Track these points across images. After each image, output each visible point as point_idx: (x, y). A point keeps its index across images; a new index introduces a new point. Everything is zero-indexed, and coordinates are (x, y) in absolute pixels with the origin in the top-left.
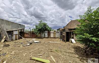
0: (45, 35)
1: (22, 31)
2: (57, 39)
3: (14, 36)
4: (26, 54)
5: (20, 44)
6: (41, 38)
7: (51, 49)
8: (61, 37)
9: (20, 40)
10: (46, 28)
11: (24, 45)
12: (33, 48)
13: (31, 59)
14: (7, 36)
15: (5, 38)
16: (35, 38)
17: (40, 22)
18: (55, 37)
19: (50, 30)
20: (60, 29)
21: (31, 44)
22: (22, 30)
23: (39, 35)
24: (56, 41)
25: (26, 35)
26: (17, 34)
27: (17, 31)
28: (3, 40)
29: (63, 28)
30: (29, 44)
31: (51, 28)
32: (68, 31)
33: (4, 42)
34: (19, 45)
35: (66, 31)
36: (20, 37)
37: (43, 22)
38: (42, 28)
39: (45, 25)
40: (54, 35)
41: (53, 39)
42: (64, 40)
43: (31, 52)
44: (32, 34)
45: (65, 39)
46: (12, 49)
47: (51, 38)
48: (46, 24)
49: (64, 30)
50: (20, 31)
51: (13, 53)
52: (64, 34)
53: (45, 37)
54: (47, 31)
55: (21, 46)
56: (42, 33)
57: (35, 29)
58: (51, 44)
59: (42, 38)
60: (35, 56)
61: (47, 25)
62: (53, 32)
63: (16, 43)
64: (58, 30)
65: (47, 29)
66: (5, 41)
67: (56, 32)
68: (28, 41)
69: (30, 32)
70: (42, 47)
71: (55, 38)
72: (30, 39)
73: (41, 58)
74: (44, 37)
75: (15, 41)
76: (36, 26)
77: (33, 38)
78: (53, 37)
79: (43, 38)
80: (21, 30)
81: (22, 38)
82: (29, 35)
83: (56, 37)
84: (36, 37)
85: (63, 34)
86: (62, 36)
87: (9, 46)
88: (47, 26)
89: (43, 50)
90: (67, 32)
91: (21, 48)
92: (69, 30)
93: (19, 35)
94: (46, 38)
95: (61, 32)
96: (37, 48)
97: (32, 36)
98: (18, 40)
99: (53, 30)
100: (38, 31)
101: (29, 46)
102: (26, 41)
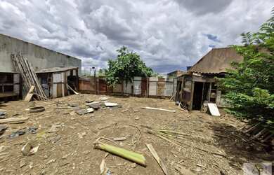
0: (132, 87)
1: (74, 74)
2: (167, 101)
3: (55, 87)
4: (84, 134)
5: (69, 107)
6: (121, 95)
7: (150, 128)
8: (179, 95)
9: (70, 97)
10: (136, 67)
11: (78, 112)
12: (103, 122)
13: (96, 148)
14: (39, 86)
15: (34, 91)
16: (106, 94)
17: (121, 51)
18: (161, 95)
19: (149, 75)
20: (176, 72)
21: (96, 109)
22: (74, 72)
23: (117, 88)
24: (162, 106)
25: (83, 87)
26: (61, 83)
27: (62, 74)
28: (29, 96)
29: (185, 72)
30: (91, 110)
31: (151, 70)
32: (200, 80)
33: (32, 99)
34: (66, 111)
35: (194, 80)
36: (70, 90)
37: (129, 51)
38: (125, 68)
39: (134, 60)
40: (159, 90)
41: (154, 100)
42: (187, 105)
43: (96, 129)
44: (98, 84)
45: (190, 103)
46: (50, 118)
47: (149, 97)
48: (138, 56)
49: (188, 77)
50: (68, 74)
51: (53, 128)
52: (189, 88)
53: (132, 95)
54: (140, 78)
55: (72, 113)
56: (127, 83)
57: (106, 71)
58: (148, 114)
59: (124, 97)
60: (106, 141)
61: (141, 59)
62: (157, 80)
63: (60, 106)
64: (170, 75)
65: (141, 70)
66: (34, 97)
67: (166, 80)
68: (88, 102)
69: (95, 77)
70: (124, 119)
71: (160, 97)
72: (95, 96)
73: (121, 147)
74: (131, 92)
75: (57, 100)
76: (111, 64)
77: (101, 94)
78: (155, 94)
79: (128, 97)
80: (71, 71)
81: (74, 93)
82: (91, 85)
83: (165, 94)
84: (110, 92)
85: (184, 86)
86: (180, 93)
87: (44, 110)
88: (141, 63)
89: (126, 127)
90: (196, 83)
91: (72, 119)
92: (203, 78)
93: (67, 86)
94: (135, 96)
95: (179, 83)
96: (111, 122)
97: (100, 90)
98: (64, 98)
99: (155, 76)
100: (115, 76)
101: (93, 115)
102: (83, 101)
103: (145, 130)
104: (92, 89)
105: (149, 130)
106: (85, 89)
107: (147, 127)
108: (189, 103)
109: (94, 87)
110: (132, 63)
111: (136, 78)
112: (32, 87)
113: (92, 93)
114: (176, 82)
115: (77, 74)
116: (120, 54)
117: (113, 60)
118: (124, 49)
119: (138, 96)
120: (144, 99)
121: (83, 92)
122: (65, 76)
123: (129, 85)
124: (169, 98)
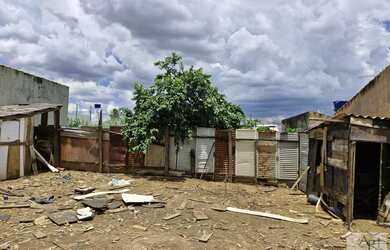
0: (193, 155)
1: (51, 121)
2: (283, 193)
3: (3, 152)
5: (33, 204)
6: (164, 173)
8: (317, 177)
9: (37, 178)
11: (55, 216)
16: (127, 171)
17: (165, 66)
18: (268, 175)
19: (235, 125)
20: (304, 117)
21: (99, 211)
22: (51, 115)
23: (154, 156)
24: (272, 207)
25: (70, 152)
26: (17, 143)
27: (23, 121)
30: (86, 212)
31: (238, 110)
32: (372, 138)
34: (25, 215)
35: (353, 138)
36: (38, 161)
37: (185, 66)
38: (174, 106)
39: (197, 85)
41: (250, 189)
42: (340, 206)
44: (107, 146)
45: (348, 199)
47: (235, 179)
48: (206, 77)
49: (338, 128)
50: (37, 121)
52: (341, 158)
54: (210, 132)
55: (41, 220)
56: (177, 143)
57: (129, 114)
58: (233, 226)
61: (213, 84)
62: (256, 136)
63: (12, 201)
64: (290, 123)
67: (278, 137)
68: (82, 193)
69: (99, 129)
71: (264, 182)
74: (188, 167)
76: (140, 95)
77: (113, 171)
78: (252, 174)
79: (181, 179)
80: (44, 114)
81: (49, 170)
83: (278, 174)
84: (136, 167)
85: (330, 154)
86: (319, 170)
88: (215, 93)
90: (360, 144)
91: (40, 234)
92: (379, 133)
93: (33, 150)
94: (198, 176)
95: (315, 144)
97: (112, 161)
99: (250, 126)
100: (150, 126)
101: (90, 226)
102: (68, 188)
104: (92, 159)
106: (75, 158)
108: (343, 199)
109: (95, 152)
110: (190, 93)
111: (202, 132)
113: (92, 168)
114: (305, 142)
115: (57, 121)
116: (164, 72)
117: (147, 87)
118: (174, 62)
119: (207, 177)
120: (222, 184)
121: (69, 166)
122: (29, 126)
123: (185, 150)
124: (289, 183)
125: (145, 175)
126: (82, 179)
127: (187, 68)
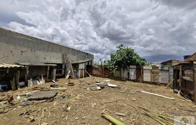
0: (128, 74)
1: (90, 64)
2: (163, 88)
3: (80, 71)
4: (95, 104)
5: (86, 84)
6: (119, 78)
7: (147, 110)
8: (177, 83)
9: (87, 78)
10: (131, 58)
11: (91, 88)
12: (107, 98)
13: (103, 117)
14: (72, 70)
15: (70, 74)
16: (109, 77)
17: (119, 47)
18: (156, 81)
19: (143, 64)
20: (170, 61)
21: (102, 88)
24: (158, 92)
25: (95, 72)
26: (83, 69)
27: (84, 64)
28: (68, 76)
29: (182, 60)
30: (99, 88)
31: (144, 60)
33: (69, 78)
34: (85, 87)
36: (87, 74)
37: (126, 47)
38: (122, 59)
39: (130, 53)
40: (153, 77)
41: (149, 85)
42: (190, 95)
43: (102, 102)
44: (103, 70)
46: (76, 90)
47: (144, 82)
48: (133, 50)
50: (87, 64)
51: (78, 97)
52: (190, 77)
53: (128, 79)
54: (135, 67)
55: (88, 89)
56: (124, 70)
57: (109, 62)
58: (144, 97)
59: (122, 81)
60: (110, 114)
61: (135, 52)
62: (151, 68)
63: (82, 83)
64: (164, 64)
65: (135, 60)
66: (70, 77)
67: (160, 68)
68: (97, 82)
69: (101, 66)
70: (123, 98)
71: (155, 84)
72: (101, 78)
74: (127, 77)
75: (80, 79)
76: (112, 56)
77: (105, 77)
78: (149, 80)
79: (125, 81)
80: (88, 62)
81: (89, 76)
82: (99, 70)
83: (160, 81)
84: (111, 76)
85: (184, 75)
86: (179, 81)
87: (74, 85)
88: (136, 55)
89: (125, 105)
91: (88, 92)
93: (86, 71)
94: (131, 80)
95: (176, 71)
96: (112, 99)
97: (105, 74)
98: (84, 79)
99: (148, 65)
100: (115, 65)
101: (100, 92)
102: (94, 81)
103: (143, 111)
104: (99, 74)
105: (147, 112)
107: (144, 109)
108: (192, 92)
109: (101, 72)
110: (127, 55)
111: (131, 67)
112: (70, 71)
113: (100, 76)
114: (172, 70)
115: (91, 64)
116: (119, 49)
117: (114, 54)
118: (122, 46)
119: (134, 81)
120: (139, 83)
121: (94, 75)
123: (126, 72)
125: (114, 79)
126: (97, 79)
127: (126, 48)
